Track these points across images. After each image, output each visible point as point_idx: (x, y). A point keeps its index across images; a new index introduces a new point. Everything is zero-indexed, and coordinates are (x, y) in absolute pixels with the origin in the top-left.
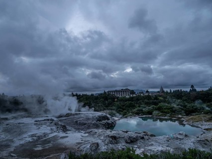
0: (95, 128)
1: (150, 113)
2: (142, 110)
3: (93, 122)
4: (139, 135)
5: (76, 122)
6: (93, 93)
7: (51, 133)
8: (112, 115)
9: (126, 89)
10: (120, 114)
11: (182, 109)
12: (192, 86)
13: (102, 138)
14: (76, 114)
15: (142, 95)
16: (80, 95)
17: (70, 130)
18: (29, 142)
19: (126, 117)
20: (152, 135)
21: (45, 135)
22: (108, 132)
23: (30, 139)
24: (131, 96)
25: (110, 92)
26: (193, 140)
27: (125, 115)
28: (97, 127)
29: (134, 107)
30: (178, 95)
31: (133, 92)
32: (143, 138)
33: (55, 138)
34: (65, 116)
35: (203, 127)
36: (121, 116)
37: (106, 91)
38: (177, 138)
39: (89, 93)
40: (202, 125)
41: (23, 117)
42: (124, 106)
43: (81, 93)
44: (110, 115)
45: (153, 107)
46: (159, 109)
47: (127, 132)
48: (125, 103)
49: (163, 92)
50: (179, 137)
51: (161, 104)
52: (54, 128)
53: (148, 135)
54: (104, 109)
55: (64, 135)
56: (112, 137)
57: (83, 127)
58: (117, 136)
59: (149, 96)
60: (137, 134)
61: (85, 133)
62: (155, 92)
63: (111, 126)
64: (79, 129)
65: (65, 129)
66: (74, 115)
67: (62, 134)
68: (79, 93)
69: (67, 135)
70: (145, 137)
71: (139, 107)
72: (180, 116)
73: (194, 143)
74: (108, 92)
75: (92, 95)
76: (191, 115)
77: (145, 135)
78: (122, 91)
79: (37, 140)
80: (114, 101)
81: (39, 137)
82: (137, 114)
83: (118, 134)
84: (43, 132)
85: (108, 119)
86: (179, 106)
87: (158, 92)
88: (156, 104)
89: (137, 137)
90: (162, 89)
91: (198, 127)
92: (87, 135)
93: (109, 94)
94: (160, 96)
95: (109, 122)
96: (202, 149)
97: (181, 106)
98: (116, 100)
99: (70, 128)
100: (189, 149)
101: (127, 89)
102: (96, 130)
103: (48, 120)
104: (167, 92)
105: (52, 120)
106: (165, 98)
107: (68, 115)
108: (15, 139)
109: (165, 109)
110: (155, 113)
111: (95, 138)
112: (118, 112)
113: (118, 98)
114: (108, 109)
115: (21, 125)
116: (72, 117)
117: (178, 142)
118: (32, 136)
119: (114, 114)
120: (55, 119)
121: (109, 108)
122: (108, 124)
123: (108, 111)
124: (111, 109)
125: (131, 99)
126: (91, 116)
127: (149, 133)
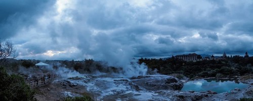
0: (163, 89)
1: (214, 75)
2: (207, 73)
3: (162, 84)
4: (204, 94)
5: (147, 83)
6: (162, 58)
7: (127, 91)
8: (180, 78)
9: (193, 54)
10: (187, 77)
11: (238, 71)
12: (246, 53)
13: (171, 97)
14: (147, 77)
15: (208, 59)
16: (149, 60)
17: (142, 90)
18: (112, 95)
19: (193, 80)
20: (214, 93)
21: (123, 91)
22: (176, 93)
23: (112, 93)
24: (198, 60)
25: (178, 56)
26: (243, 92)
27: (192, 78)
28: (166, 88)
29: (200, 70)
30: (236, 59)
31: (199, 57)
32: (207, 96)
33: (130, 95)
34: (137, 78)
35: (250, 83)
36: (188, 79)
37: (174, 56)
38: (233, 93)
39: (157, 58)
40: (250, 81)
41: (106, 77)
42: (191, 69)
43: (150, 58)
44: (178, 78)
45: (217, 70)
46: (221, 72)
47: (193, 92)
48: (192, 67)
49: (226, 57)
50: (234, 92)
51: (224, 67)
52: (129, 87)
53: (211, 93)
54: (173, 73)
55: (137, 93)
56: (180, 96)
57: (153, 88)
58: (185, 95)
59: (213, 60)
60: (202, 93)
61: (155, 93)
62: (219, 57)
63: (179, 88)
64: (149, 89)
65: (137, 89)
66: (144, 77)
67: (135, 92)
68: (148, 58)
69: (139, 93)
70: (209, 95)
71: (205, 70)
72: (236, 76)
73: (244, 94)
74: (176, 56)
75: (161, 59)
76: (244, 75)
77: (209, 93)
78: (190, 55)
79: (117, 94)
80: (182, 65)
81: (118, 93)
82: (203, 76)
83: (185, 94)
84: (121, 89)
85: (176, 81)
86: (237, 69)
87: (222, 57)
88: (219, 67)
89: (202, 95)
90: (225, 54)
91: (247, 83)
92: (157, 94)
93: (177, 59)
94: (223, 61)
95: (177, 84)
96: (248, 97)
97: (238, 68)
98: (183, 64)
99: (142, 88)
100: (240, 99)
101: (195, 54)
102: (165, 91)
103: (124, 80)
104: (229, 57)
105: (127, 81)
106: (227, 62)
107: (139, 77)
108: (102, 91)
109: (226, 71)
110: (218, 75)
111: (164, 97)
112: (185, 76)
113: (185, 62)
114: (176, 73)
115: (105, 82)
116: (143, 79)
117: (233, 96)
118: (113, 91)
119: (182, 77)
120: (129, 80)
121: (177, 71)
122: (176, 86)
123: (176, 75)
124: (179, 73)
125: (198, 63)
126: (160, 78)
127: (212, 92)
